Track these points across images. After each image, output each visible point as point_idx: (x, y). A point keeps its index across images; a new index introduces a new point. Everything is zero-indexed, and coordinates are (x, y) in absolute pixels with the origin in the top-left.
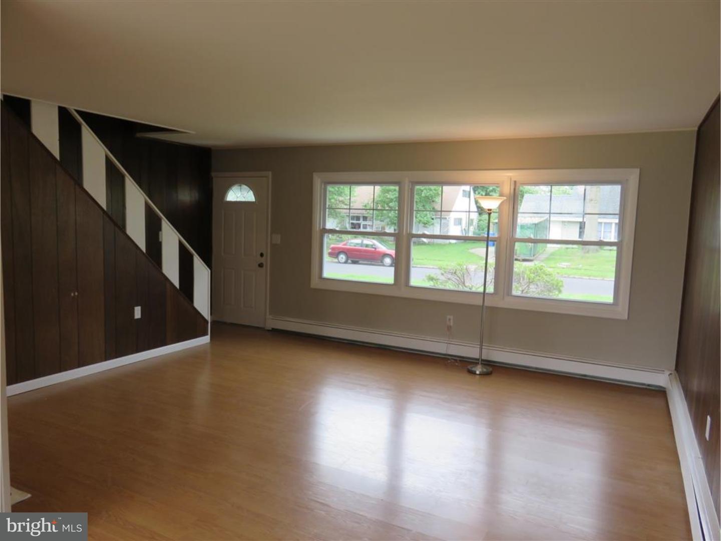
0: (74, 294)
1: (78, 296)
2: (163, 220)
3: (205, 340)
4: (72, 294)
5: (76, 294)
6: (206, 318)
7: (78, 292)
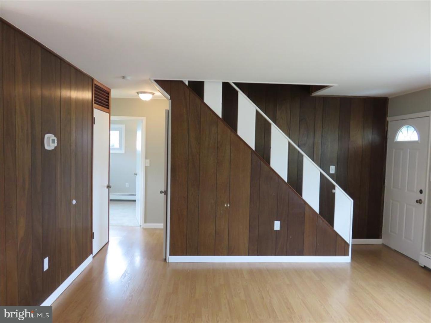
0: (227, 206)
1: (229, 207)
2: (304, 157)
3: (346, 260)
4: (226, 205)
5: (228, 205)
6: (348, 242)
7: (229, 204)
